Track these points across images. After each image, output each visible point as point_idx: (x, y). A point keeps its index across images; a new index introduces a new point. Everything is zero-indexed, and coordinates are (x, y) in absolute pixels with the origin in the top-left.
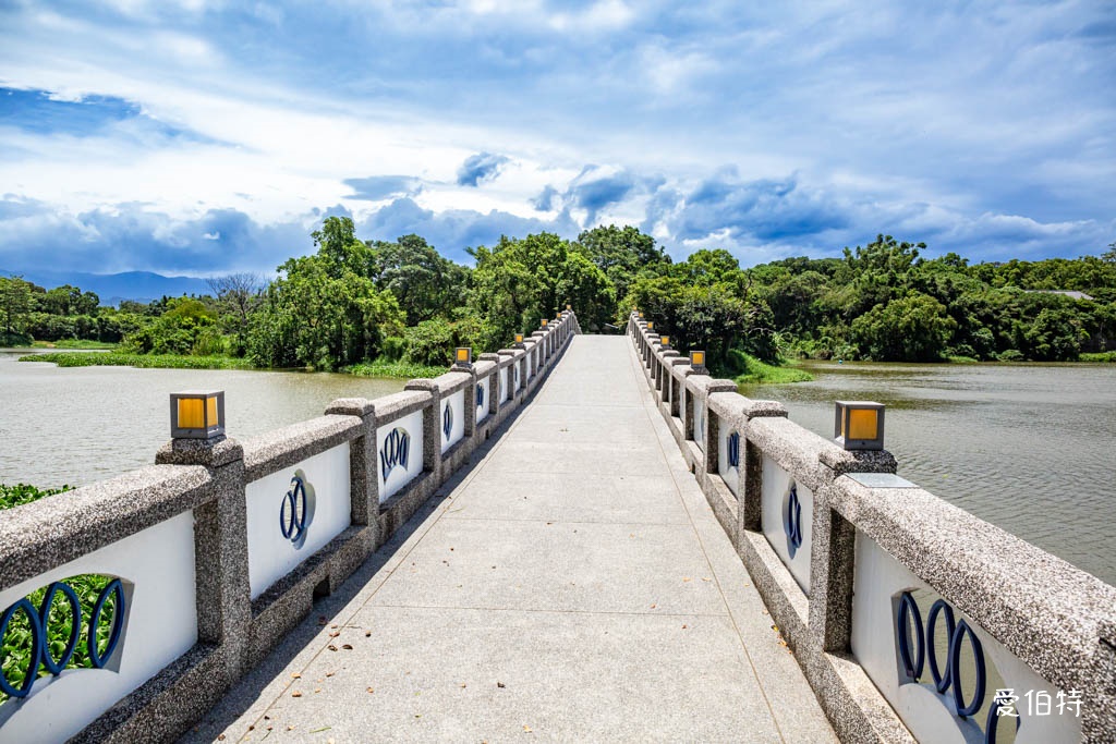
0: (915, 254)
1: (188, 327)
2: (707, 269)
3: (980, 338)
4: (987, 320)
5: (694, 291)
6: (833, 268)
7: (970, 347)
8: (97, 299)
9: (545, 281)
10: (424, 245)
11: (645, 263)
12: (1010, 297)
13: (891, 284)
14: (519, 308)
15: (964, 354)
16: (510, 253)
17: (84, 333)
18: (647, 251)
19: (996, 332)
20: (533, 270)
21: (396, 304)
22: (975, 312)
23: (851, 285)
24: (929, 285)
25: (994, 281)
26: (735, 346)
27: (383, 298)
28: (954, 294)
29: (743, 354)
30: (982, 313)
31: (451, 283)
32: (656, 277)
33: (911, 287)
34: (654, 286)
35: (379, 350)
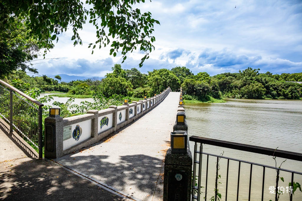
0: (258, 72)
1: (83, 89)
2: (202, 77)
3: (273, 93)
4: (275, 89)
5: (198, 82)
6: (236, 75)
7: (270, 96)
8: (58, 81)
9: (164, 79)
10: (137, 70)
11: (187, 75)
12: (282, 83)
13: (251, 80)
14: (159, 85)
15: (269, 97)
16: (156, 73)
17: (56, 89)
18: (188, 73)
19: (277, 92)
20: (161, 77)
21: (131, 84)
22: (272, 87)
23: (240, 80)
24: (260, 80)
25: (279, 79)
26: (208, 94)
27: (128, 83)
28: (266, 83)
29: (210, 96)
30: (274, 87)
31: (143, 79)
32: (190, 78)
33: (255, 81)
34: (189, 81)
35: (127, 94)
